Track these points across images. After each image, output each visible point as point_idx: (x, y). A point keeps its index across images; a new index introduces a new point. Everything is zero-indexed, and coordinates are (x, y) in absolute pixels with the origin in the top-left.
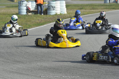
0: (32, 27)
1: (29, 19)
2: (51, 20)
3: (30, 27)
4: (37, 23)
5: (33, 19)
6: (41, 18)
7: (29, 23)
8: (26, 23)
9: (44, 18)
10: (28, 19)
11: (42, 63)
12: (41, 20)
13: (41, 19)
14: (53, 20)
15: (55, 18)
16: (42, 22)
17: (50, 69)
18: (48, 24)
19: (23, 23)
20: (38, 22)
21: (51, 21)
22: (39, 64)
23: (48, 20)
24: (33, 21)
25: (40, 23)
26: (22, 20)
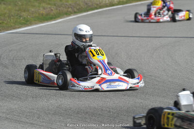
0: (31, 24)
1: (24, 6)
2: (70, 9)
3: (28, 23)
4: (42, 15)
5: (34, 6)
6: (49, 4)
7: (24, 14)
8: (18, 14)
9: (55, 5)
10: (22, 5)
11: (61, 99)
12: (50, 8)
13: (49, 6)
14: (76, 10)
15: (80, 6)
16: (52, 13)
17: (78, 113)
18: (64, 18)
19: (13, 14)
20: (44, 12)
21: (70, 12)
22: (53, 101)
23: (65, 10)
24: (33, 10)
25: (47, 15)
26: (10, 7)
